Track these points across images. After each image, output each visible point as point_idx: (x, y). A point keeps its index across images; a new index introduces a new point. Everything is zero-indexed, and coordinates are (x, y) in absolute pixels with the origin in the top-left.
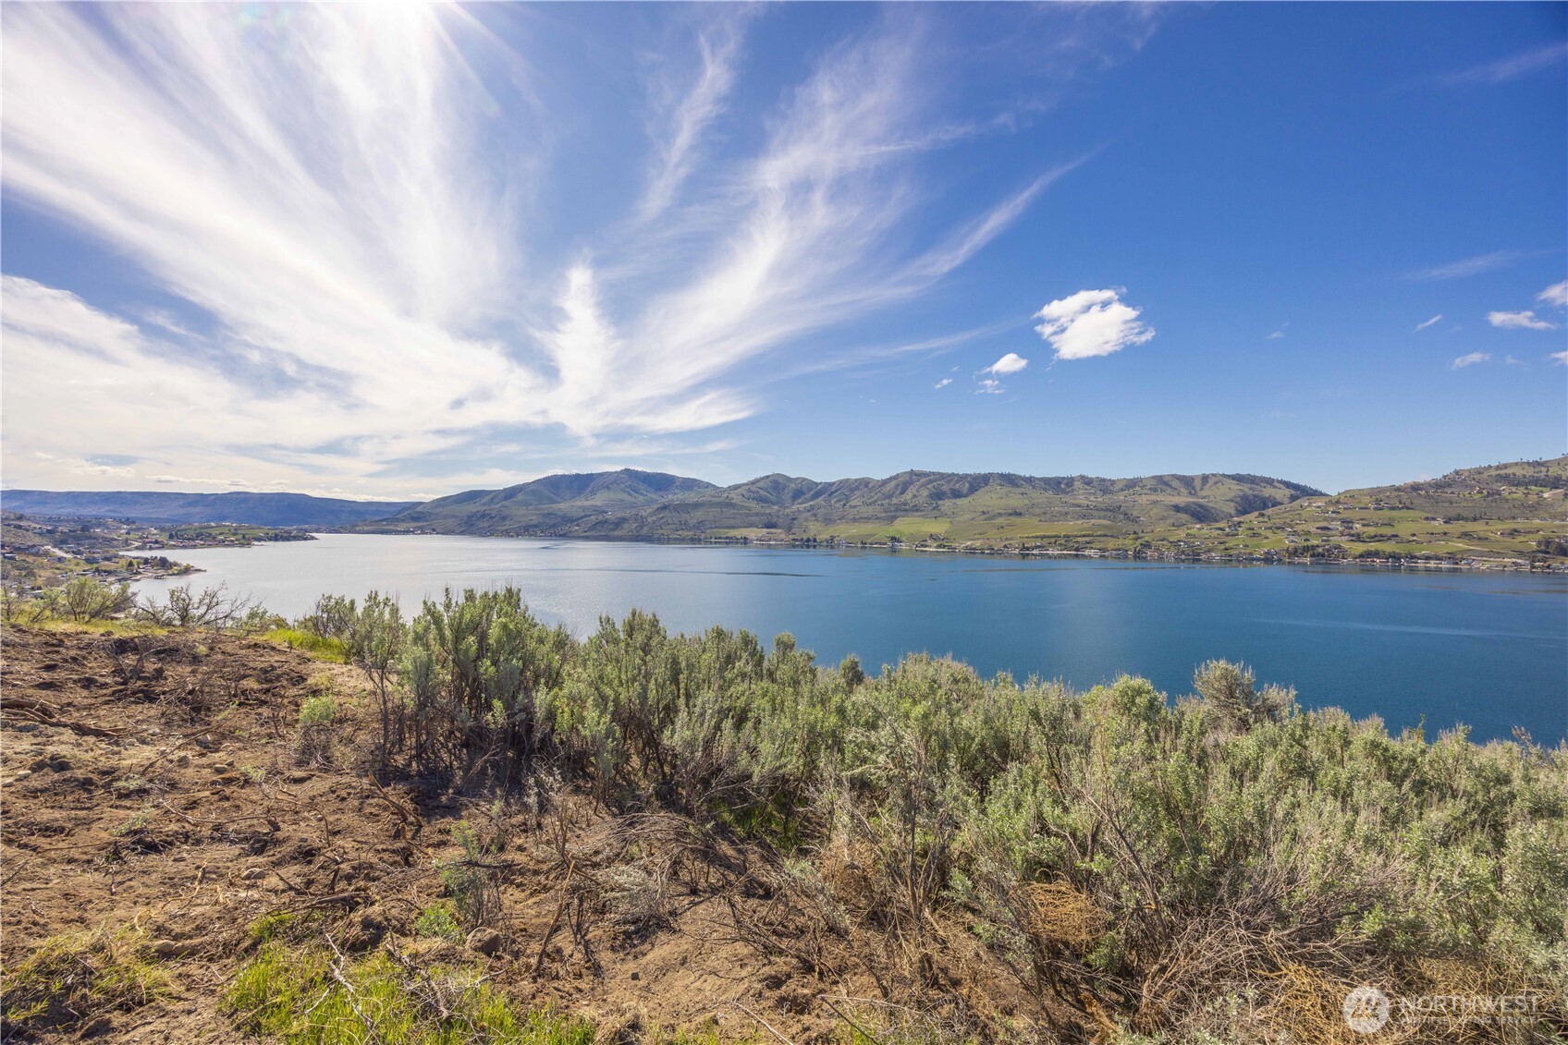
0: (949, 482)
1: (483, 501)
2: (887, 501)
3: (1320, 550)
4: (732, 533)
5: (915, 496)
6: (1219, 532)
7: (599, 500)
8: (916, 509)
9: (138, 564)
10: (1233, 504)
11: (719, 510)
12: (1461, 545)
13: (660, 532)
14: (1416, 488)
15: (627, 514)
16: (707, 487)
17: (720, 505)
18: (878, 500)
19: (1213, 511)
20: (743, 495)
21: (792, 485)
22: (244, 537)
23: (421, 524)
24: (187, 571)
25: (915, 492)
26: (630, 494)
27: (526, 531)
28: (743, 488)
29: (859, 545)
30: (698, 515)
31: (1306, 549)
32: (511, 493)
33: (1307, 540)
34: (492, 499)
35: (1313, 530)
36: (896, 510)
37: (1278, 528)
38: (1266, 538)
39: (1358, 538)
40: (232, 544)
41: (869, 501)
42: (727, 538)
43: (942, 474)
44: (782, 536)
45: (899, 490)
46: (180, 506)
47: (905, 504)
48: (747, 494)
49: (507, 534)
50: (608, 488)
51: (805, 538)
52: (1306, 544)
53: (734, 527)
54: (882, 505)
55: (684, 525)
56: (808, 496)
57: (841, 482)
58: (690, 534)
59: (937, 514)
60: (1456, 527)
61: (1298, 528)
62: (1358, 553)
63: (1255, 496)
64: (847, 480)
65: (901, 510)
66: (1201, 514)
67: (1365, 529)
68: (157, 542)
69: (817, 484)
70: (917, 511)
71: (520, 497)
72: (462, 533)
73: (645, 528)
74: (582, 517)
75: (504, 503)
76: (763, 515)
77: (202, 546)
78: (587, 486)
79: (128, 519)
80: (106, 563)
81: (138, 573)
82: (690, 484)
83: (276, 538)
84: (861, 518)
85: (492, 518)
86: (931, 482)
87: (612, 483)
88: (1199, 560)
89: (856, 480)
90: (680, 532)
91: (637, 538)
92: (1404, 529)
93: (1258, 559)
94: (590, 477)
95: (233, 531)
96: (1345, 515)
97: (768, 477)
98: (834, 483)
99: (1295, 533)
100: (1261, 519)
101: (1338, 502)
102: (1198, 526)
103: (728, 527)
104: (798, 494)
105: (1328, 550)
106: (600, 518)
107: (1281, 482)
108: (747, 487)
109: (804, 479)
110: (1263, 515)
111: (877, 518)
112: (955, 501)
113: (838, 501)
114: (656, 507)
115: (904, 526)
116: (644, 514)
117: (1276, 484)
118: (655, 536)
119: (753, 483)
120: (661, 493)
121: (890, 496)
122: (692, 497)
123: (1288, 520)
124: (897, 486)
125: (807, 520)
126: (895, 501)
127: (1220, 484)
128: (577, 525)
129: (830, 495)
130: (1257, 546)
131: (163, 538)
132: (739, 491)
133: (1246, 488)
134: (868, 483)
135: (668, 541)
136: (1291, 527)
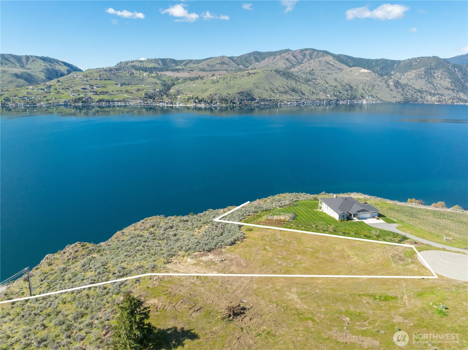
3: (84, 99)
6: (42, 91)
10: (43, 74)
12: (126, 96)
14: (111, 70)
19: (35, 77)
31: (80, 99)
33: (79, 95)
35: (80, 89)
37: (67, 89)
38: (63, 94)
39: (96, 93)
52: (79, 97)
60: (124, 88)
61: (74, 89)
62: (97, 100)
63: (52, 69)
66: (30, 79)
67: (98, 89)
88: (36, 107)
92: (110, 89)
93: (62, 105)
96: (91, 82)
99: (74, 91)
100: (58, 83)
101: (87, 76)
102: (31, 87)
105: (87, 99)
107: (62, 62)
110: (59, 81)
117: (60, 63)
123: (70, 84)
127: (35, 62)
130: (60, 98)
133: (47, 64)
136: (72, 88)
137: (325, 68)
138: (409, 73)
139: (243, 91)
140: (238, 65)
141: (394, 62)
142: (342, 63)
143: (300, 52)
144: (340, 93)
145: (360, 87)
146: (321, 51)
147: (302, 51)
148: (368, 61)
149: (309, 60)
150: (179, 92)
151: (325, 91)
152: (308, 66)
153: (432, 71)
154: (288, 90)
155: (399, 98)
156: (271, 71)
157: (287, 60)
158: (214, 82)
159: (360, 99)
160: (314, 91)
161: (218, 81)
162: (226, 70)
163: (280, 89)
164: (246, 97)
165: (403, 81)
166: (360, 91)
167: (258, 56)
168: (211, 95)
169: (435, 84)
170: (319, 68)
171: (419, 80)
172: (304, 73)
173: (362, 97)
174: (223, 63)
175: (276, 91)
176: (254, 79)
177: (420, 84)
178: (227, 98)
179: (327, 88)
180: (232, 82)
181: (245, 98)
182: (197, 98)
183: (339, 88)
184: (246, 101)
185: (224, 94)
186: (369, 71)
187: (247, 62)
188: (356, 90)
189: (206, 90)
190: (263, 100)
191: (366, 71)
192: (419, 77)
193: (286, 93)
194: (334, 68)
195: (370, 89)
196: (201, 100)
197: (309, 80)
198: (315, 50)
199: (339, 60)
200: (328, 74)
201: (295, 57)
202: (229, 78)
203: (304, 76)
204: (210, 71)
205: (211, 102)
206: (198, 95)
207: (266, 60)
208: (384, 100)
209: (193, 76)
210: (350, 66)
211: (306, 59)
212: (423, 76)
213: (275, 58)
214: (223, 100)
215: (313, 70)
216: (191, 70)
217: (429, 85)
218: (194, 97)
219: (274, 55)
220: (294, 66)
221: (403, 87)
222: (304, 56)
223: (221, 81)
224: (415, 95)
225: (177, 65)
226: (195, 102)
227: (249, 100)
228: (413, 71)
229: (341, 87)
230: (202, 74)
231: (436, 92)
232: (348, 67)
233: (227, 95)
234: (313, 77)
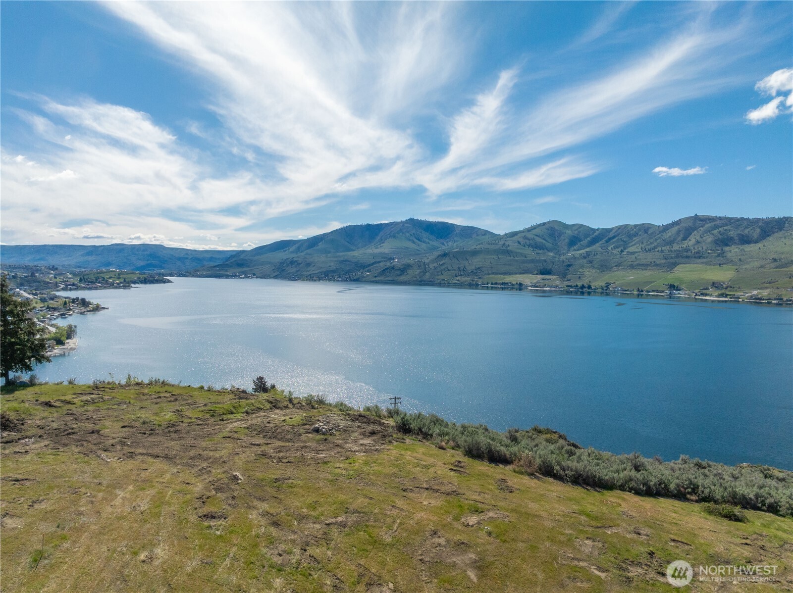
0: (737, 227)
1: (291, 250)
2: (668, 247)
4: (508, 279)
5: (698, 242)
7: (386, 248)
8: (699, 256)
9: (69, 302)
11: (495, 257)
13: (442, 277)
15: (411, 261)
16: (485, 234)
17: (497, 252)
18: (658, 246)
20: (519, 242)
21: (569, 232)
22: (125, 281)
23: (244, 269)
24: (97, 308)
25: (698, 238)
26: (414, 242)
27: (326, 276)
28: (519, 235)
29: (636, 293)
30: (476, 262)
32: (314, 242)
34: (298, 249)
36: (677, 257)
40: (118, 287)
41: (648, 248)
42: (503, 284)
43: (730, 219)
44: (558, 283)
45: (682, 236)
46: (82, 255)
47: (687, 250)
48: (522, 241)
49: (311, 278)
50: (394, 237)
51: (580, 284)
53: (509, 274)
54: (662, 251)
55: (463, 271)
56: (585, 242)
57: (619, 228)
58: (468, 279)
59: (722, 261)
64: (626, 226)
65: (683, 257)
68: (73, 285)
69: (594, 230)
70: (700, 257)
71: (321, 245)
72: (276, 277)
73: (428, 274)
74: (373, 264)
75: (308, 251)
76: (540, 261)
77: (100, 288)
78: (377, 235)
79: (53, 267)
80: (51, 302)
81: (70, 310)
82: (469, 232)
83: (145, 281)
84: (639, 265)
85: (299, 264)
86: (716, 227)
87: (398, 233)
89: (635, 226)
90: (459, 278)
91: (420, 283)
94: (380, 226)
95: (117, 275)
97: (544, 224)
98: (611, 229)
103: (504, 274)
104: (573, 242)
106: (388, 264)
108: (523, 234)
109: (581, 226)
111: (656, 265)
112: (742, 247)
113: (617, 247)
114: (436, 254)
115: (684, 272)
116: (427, 261)
118: (437, 281)
119: (529, 230)
120: (442, 241)
121: (670, 243)
122: (470, 245)
124: (679, 232)
125: (582, 267)
126: (676, 247)
128: (369, 271)
129: (607, 242)
131: (76, 280)
132: (515, 238)
134: (649, 228)
135: (449, 285)
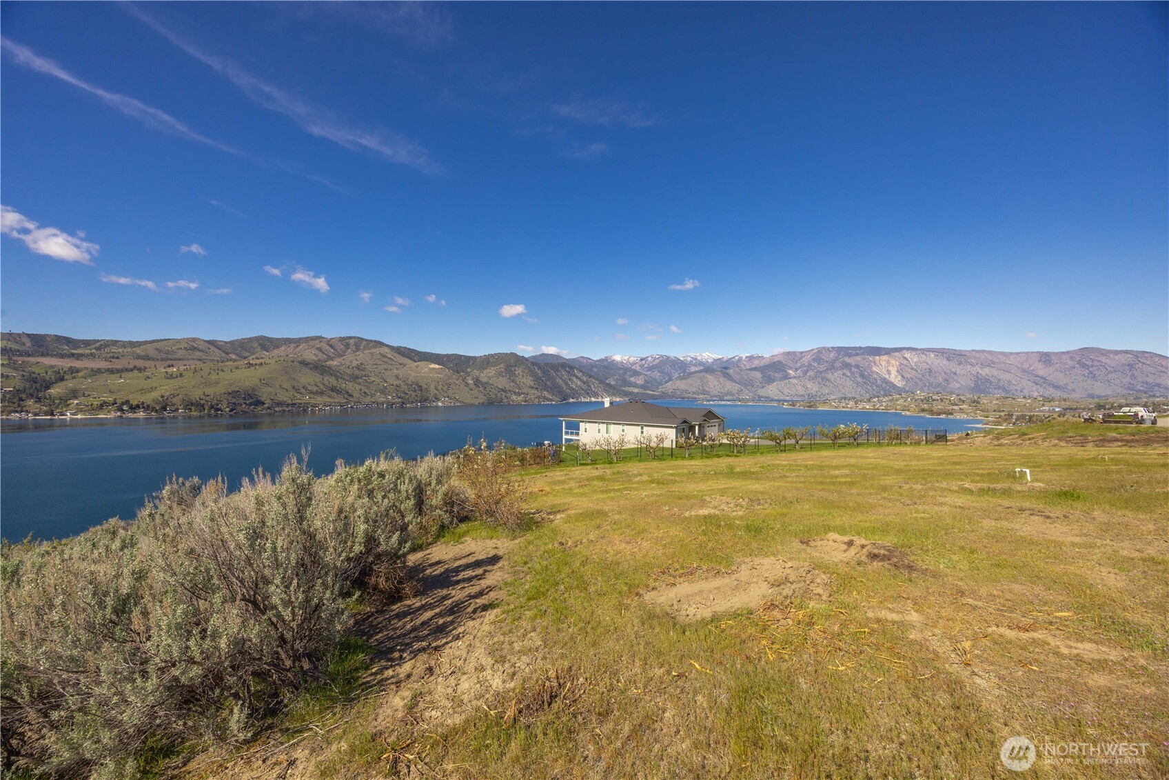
137: (380, 362)
138: (488, 370)
139: (237, 389)
140: (227, 354)
141: (468, 358)
142: (404, 357)
143: (340, 341)
144: (406, 393)
145: (432, 388)
146: (372, 341)
147: (342, 339)
148: (438, 356)
149: (354, 352)
150: (74, 394)
151: (383, 392)
152: (352, 359)
153: (513, 369)
154: (324, 389)
155: (482, 399)
156: (293, 362)
157: (320, 349)
158: (171, 377)
159: (434, 402)
160: (367, 391)
161: (181, 375)
162: (200, 360)
163: (310, 388)
164: (244, 399)
165: (484, 380)
166: (433, 391)
167: (266, 343)
168: (162, 397)
169: (518, 383)
170: (372, 362)
171: (500, 378)
172: (349, 368)
173: (436, 398)
174: (194, 349)
175: (303, 391)
176: (260, 372)
177: (502, 382)
178: (202, 402)
179: (386, 387)
180: (214, 377)
181: (242, 401)
182: (127, 402)
183: (404, 387)
184: (244, 406)
185: (196, 395)
186: (441, 367)
187: (245, 350)
188: (427, 390)
189: (152, 389)
190: (280, 404)
191: (437, 366)
192: (500, 375)
193: (321, 393)
194: (394, 363)
195: (445, 388)
196: (138, 406)
197: (357, 377)
198: (362, 339)
199: (399, 353)
200: (386, 370)
201: (331, 346)
202: (207, 371)
203: (348, 371)
204: (162, 360)
205: (165, 409)
206: (130, 397)
207: (283, 348)
208: (464, 401)
209: (120, 367)
210: (415, 361)
211: (349, 350)
212: (504, 374)
213: (297, 346)
214: (192, 404)
215: (362, 364)
216: (113, 357)
217: (512, 384)
218: (119, 401)
219: (295, 343)
220: (331, 359)
221: (485, 385)
222: (347, 346)
223: (188, 375)
224: (499, 395)
225: (76, 347)
226: (122, 410)
227: (251, 404)
228: (492, 368)
229: (406, 387)
230: (140, 363)
231: (520, 391)
232: (413, 362)
233: (202, 397)
234: (364, 373)
